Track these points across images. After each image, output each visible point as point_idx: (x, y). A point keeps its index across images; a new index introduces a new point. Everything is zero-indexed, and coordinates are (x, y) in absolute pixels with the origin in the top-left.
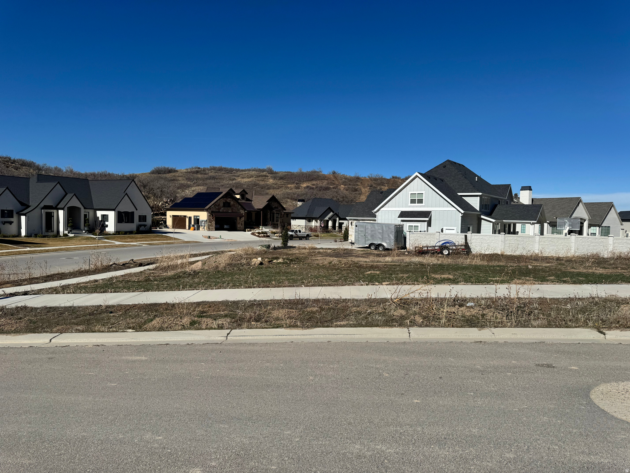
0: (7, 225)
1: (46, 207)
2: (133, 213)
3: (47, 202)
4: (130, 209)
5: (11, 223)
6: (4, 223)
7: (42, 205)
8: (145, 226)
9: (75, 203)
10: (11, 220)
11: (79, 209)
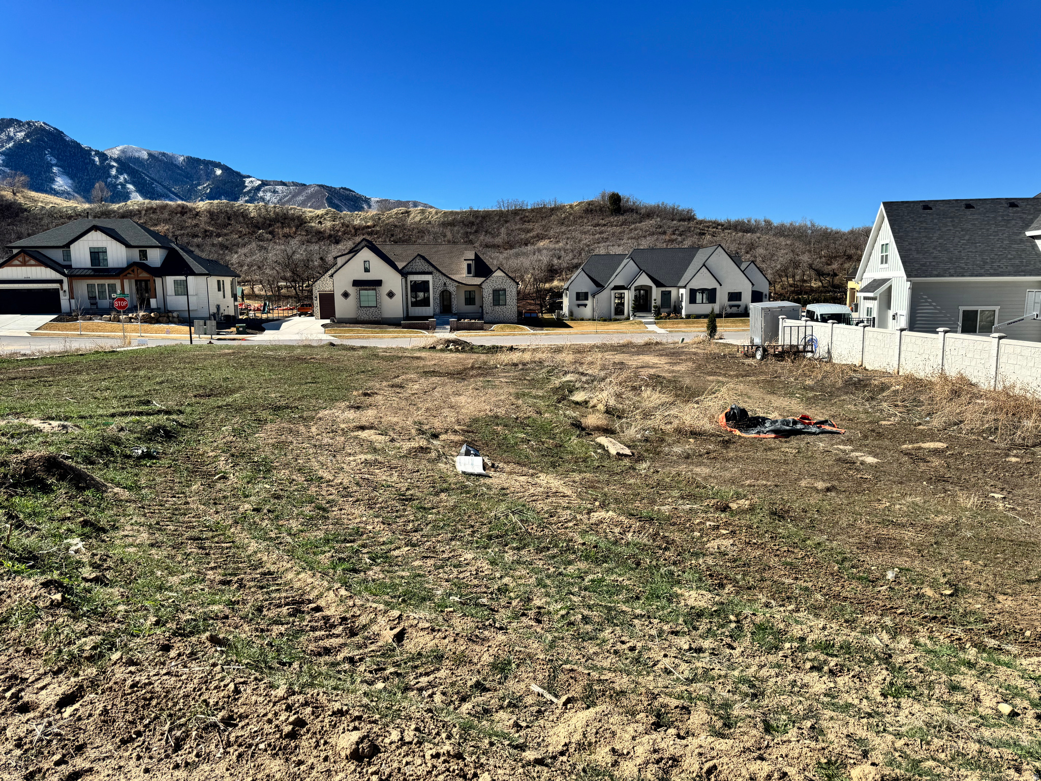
0: (582, 308)
1: (616, 288)
2: (714, 290)
3: (618, 282)
4: (710, 284)
5: (585, 305)
6: (579, 306)
7: (612, 285)
8: (738, 306)
9: (644, 280)
10: (586, 302)
11: (651, 287)
